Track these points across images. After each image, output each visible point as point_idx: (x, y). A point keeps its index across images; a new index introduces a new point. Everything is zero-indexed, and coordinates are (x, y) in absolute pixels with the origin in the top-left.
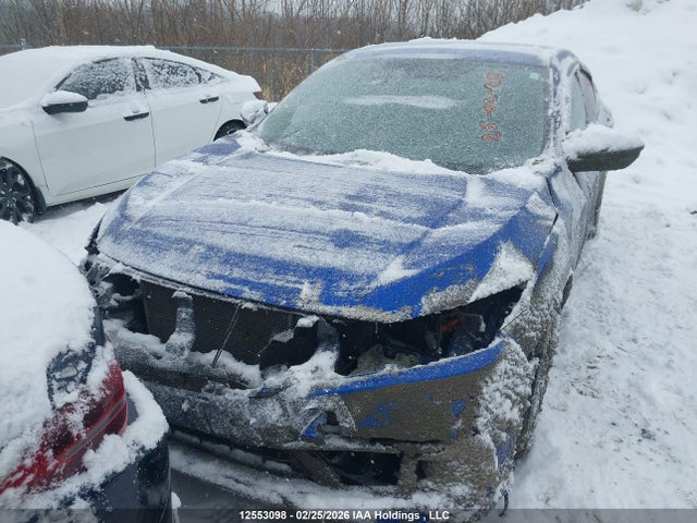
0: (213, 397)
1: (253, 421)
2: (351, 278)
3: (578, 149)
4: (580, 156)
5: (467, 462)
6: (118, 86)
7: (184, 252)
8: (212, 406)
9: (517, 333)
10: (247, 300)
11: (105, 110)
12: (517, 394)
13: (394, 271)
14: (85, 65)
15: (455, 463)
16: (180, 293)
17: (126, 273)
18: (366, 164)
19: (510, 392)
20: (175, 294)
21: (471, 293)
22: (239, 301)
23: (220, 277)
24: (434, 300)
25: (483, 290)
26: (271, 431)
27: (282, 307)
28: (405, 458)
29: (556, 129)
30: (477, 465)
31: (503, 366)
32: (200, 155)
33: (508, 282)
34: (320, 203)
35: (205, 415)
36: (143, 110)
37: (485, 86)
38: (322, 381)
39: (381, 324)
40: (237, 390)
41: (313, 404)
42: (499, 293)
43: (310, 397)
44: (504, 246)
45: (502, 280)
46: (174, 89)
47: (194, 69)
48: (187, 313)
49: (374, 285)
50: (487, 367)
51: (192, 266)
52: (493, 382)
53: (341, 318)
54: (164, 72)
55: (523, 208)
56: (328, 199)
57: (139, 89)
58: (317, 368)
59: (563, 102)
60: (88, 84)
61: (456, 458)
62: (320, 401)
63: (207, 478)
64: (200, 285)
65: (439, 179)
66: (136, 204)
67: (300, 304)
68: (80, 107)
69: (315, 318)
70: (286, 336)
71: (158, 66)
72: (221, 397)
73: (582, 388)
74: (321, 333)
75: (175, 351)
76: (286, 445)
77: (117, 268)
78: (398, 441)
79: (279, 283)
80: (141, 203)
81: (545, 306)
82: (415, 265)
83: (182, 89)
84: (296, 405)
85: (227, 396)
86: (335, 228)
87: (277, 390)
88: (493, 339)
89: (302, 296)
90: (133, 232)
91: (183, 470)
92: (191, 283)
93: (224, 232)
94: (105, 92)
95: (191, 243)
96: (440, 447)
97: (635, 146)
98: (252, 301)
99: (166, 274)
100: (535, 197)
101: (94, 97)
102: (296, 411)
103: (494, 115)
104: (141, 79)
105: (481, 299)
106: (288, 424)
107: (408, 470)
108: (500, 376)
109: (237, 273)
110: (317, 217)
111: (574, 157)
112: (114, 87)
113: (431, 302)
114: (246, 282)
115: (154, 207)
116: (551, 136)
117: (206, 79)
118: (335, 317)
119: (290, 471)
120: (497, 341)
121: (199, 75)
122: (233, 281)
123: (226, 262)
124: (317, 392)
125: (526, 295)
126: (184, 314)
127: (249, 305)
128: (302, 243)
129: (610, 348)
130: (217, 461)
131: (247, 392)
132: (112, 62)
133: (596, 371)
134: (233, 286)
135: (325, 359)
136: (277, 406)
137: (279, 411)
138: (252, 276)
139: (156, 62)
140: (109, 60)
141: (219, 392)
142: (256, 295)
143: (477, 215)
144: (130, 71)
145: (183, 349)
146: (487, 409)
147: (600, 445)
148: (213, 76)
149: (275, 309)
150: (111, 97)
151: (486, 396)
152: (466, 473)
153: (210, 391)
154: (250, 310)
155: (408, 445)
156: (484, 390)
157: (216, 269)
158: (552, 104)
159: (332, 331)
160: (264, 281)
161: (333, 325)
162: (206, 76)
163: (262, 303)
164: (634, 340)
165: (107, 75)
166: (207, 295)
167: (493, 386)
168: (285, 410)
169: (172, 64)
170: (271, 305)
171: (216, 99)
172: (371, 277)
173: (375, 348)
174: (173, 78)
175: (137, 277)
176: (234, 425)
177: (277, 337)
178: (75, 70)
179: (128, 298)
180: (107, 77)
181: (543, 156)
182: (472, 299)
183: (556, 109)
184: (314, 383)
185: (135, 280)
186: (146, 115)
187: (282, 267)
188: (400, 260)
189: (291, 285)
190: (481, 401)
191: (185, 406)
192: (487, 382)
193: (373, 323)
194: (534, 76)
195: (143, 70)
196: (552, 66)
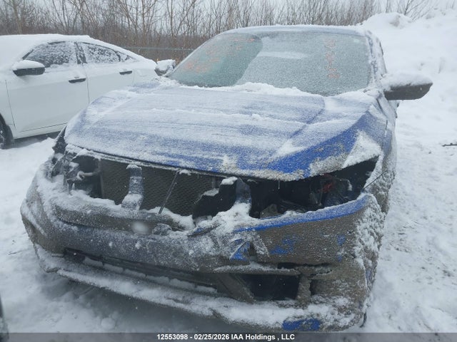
0: (159, 237)
1: (191, 252)
2: (258, 152)
3: (391, 84)
4: (392, 88)
5: (347, 280)
6: (65, 60)
7: (133, 139)
8: (159, 244)
9: (374, 190)
10: (183, 168)
11: (56, 75)
12: (377, 234)
13: (287, 148)
14: (42, 45)
15: (338, 281)
16: (133, 165)
17: (89, 155)
18: (251, 91)
19: (373, 231)
20: (129, 166)
21: (343, 161)
22: (177, 169)
23: (162, 154)
24: (319, 166)
25: (351, 160)
26: (204, 259)
27: (210, 172)
28: (303, 278)
29: (375, 72)
30: (354, 282)
31: (369, 212)
32: (133, 88)
33: (367, 156)
34: (226, 111)
35: (153, 252)
36: (82, 77)
37: (325, 46)
38: (242, 222)
39: (282, 182)
40: (178, 232)
41: (237, 237)
42: (361, 163)
43: (235, 232)
44: (361, 133)
45: (363, 153)
46: (103, 65)
47: (116, 52)
48: (137, 180)
49: (274, 157)
50: (359, 212)
51: (140, 147)
52: (363, 222)
53: (253, 178)
54: (96, 52)
55: (367, 112)
56: (230, 108)
57: (79, 62)
58: (237, 214)
59: (377, 56)
60: (44, 57)
61: (339, 278)
62: (242, 235)
63: (152, 300)
64: (148, 160)
65: (304, 98)
66: (92, 114)
67: (223, 169)
68: (39, 71)
69: (235, 179)
70: (213, 193)
71: (92, 49)
72: (166, 237)
73: (397, 247)
74: (238, 189)
75: (129, 207)
76: (216, 270)
77: (83, 152)
78: (299, 265)
79: (206, 157)
80: (96, 113)
81: (389, 174)
82: (301, 144)
83: (107, 65)
84: (224, 239)
85: (170, 236)
86: (239, 124)
87: (210, 229)
88: (359, 194)
89: (224, 164)
90: (93, 130)
91: (134, 296)
92: (140, 158)
93: (161, 127)
94: (56, 63)
95: (138, 135)
96: (329, 269)
97: (428, 83)
98: (187, 169)
99: (121, 153)
100: (372, 107)
101: (48, 66)
102: (224, 242)
103: (333, 63)
104: (80, 56)
105: (351, 166)
106: (218, 253)
107: (304, 287)
108: (367, 218)
109: (173, 151)
110: (226, 118)
111: (388, 89)
112: (62, 60)
113: (316, 168)
114: (181, 157)
115: (106, 115)
116: (373, 75)
117: (124, 59)
118: (249, 177)
119: (216, 292)
120: (362, 195)
121: (119, 56)
122: (172, 156)
123: (165, 145)
124: (239, 230)
125: (379, 165)
126: (135, 180)
127: (185, 171)
128: (218, 133)
129: (411, 223)
130: (160, 288)
131: (186, 233)
132: (61, 44)
133: (405, 236)
134: (172, 159)
135: (242, 208)
136: (210, 241)
137: (211, 244)
138: (185, 153)
139: (91, 46)
140: (59, 43)
141: (164, 233)
142: (190, 165)
143: (337, 116)
144: (73, 51)
145: (135, 205)
146: (360, 241)
147: (418, 281)
148: (128, 57)
149: (205, 174)
150: (60, 67)
151: (360, 232)
152: (346, 289)
153: (157, 233)
154: (187, 175)
155: (306, 268)
156: (358, 227)
157: (158, 149)
158: (370, 57)
159: (247, 188)
160: (195, 155)
161: (248, 183)
162: (123, 57)
163: (194, 169)
164: (425, 218)
165: (57, 52)
166: (153, 166)
167: (363, 225)
168: (216, 243)
169: (101, 48)
170: (202, 171)
171: (130, 72)
172: (272, 152)
173: (270, 207)
174: (102, 57)
175: (98, 157)
176: (176, 256)
177: (207, 193)
178: (36, 47)
179: (90, 174)
180: (57, 53)
181: (369, 87)
182: (345, 166)
183: (374, 60)
184: (236, 223)
185: (97, 159)
186: (84, 80)
187: (207, 147)
188: (290, 141)
189: (215, 158)
190: (356, 236)
191: (138, 245)
192: (359, 222)
193: (277, 181)
194: (356, 41)
195: (82, 50)
196: (366, 36)
